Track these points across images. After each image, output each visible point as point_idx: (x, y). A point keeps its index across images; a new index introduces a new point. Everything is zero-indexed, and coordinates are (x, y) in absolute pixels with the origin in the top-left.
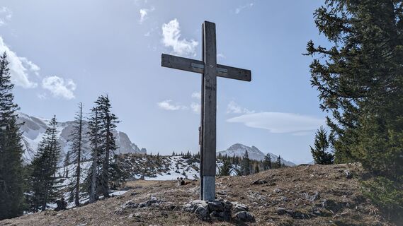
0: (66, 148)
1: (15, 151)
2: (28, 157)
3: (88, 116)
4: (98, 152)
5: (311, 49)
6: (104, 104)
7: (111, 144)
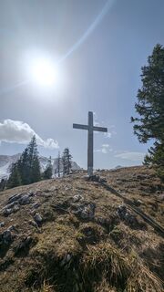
0: (55, 168)
1: (38, 168)
2: (42, 171)
3: (62, 155)
4: (65, 168)
5: (133, 120)
6: (67, 151)
7: (70, 166)
